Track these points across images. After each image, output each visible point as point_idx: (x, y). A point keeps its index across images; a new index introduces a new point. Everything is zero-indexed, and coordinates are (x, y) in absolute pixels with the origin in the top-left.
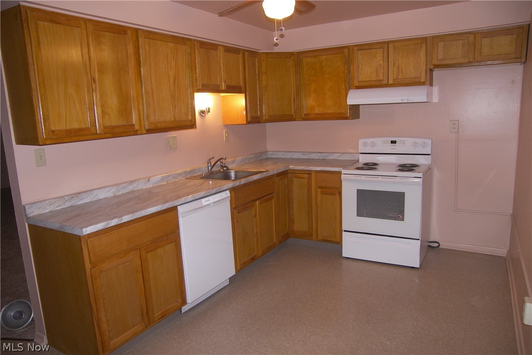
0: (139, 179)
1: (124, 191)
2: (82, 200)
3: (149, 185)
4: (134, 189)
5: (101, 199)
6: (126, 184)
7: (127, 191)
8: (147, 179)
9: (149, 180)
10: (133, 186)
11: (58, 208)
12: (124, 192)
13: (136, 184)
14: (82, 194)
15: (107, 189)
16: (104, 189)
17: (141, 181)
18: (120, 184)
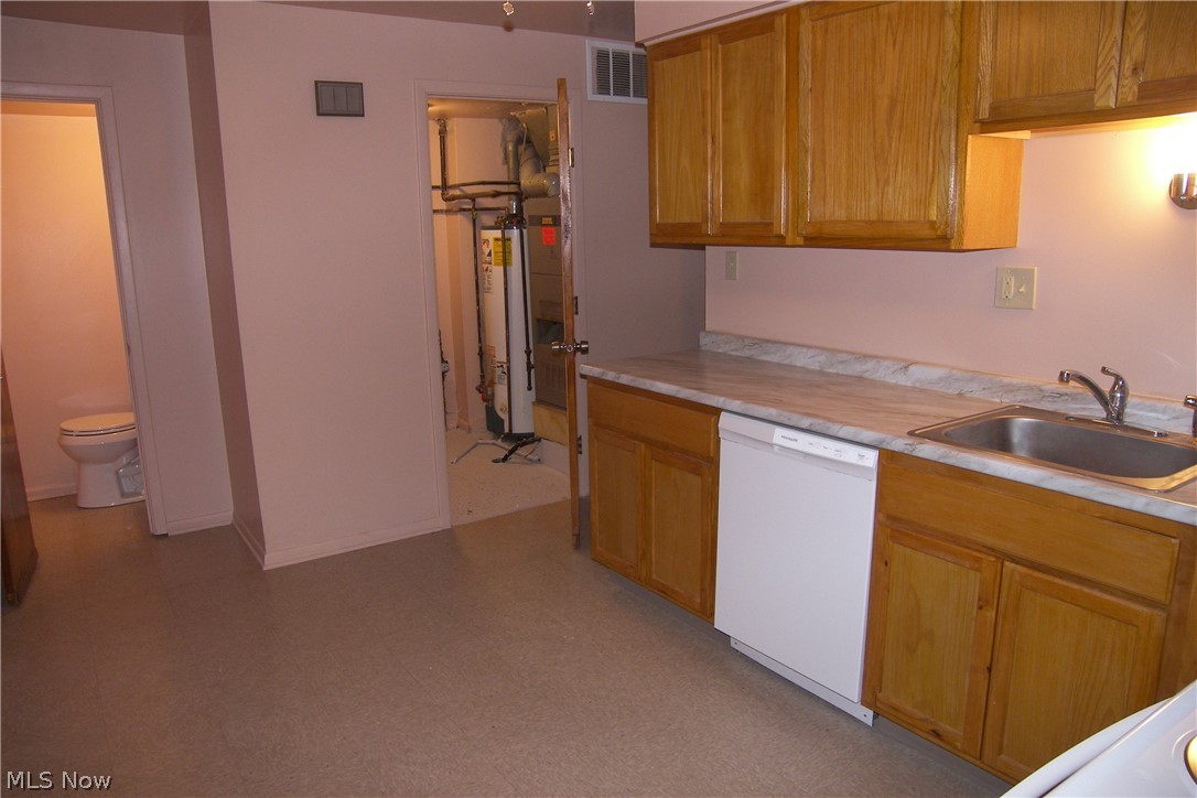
0: (885, 358)
1: (840, 369)
2: (766, 353)
3: (902, 380)
4: (865, 375)
5: (795, 366)
6: (850, 357)
7: (849, 372)
8: (903, 364)
9: (906, 367)
10: (865, 367)
11: (733, 353)
12: (841, 372)
13: (870, 365)
14: (769, 345)
15: (811, 353)
16: (805, 350)
17: (886, 362)
18: (842, 352)
